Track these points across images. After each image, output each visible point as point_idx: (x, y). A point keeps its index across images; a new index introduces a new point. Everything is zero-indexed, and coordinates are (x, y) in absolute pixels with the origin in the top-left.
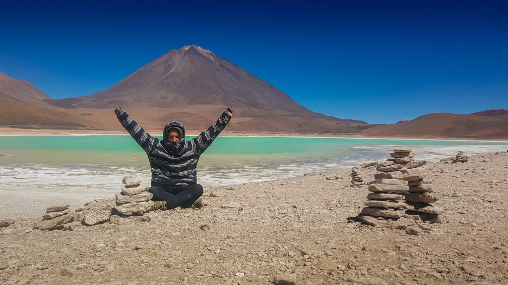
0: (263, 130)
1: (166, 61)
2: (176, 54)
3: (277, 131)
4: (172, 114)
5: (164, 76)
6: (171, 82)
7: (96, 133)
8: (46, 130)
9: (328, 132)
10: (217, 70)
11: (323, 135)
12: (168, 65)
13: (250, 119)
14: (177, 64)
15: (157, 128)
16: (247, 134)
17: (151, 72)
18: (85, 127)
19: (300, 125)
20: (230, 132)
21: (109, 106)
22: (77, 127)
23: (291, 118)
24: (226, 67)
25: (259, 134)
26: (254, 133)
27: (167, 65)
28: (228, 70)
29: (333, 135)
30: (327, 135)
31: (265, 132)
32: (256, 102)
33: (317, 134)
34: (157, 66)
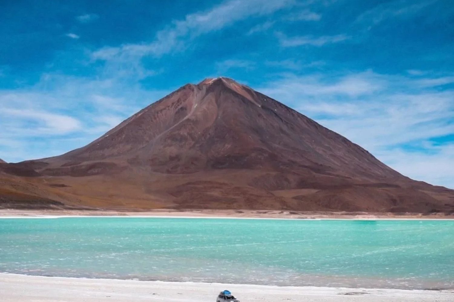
0: (337, 209)
1: (178, 101)
2: (193, 90)
3: (358, 211)
4: (189, 183)
5: (175, 125)
6: (186, 134)
7: (80, 215)
8: (9, 210)
9: (438, 211)
10: (260, 115)
11: (431, 216)
12: (182, 108)
13: (314, 191)
14: (195, 106)
15: (168, 206)
16: (313, 216)
17: (155, 118)
18: (63, 204)
19: (394, 201)
20: (285, 213)
21: (89, 172)
22: (51, 205)
23: (379, 190)
24: (272, 111)
25: (331, 216)
26: (321, 214)
27: (180, 107)
28: (276, 114)
29: (447, 215)
30: (437, 216)
31: (340, 213)
32: (321, 165)
33: (420, 215)
34: (165, 109)
